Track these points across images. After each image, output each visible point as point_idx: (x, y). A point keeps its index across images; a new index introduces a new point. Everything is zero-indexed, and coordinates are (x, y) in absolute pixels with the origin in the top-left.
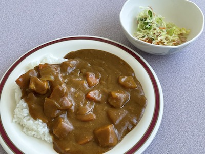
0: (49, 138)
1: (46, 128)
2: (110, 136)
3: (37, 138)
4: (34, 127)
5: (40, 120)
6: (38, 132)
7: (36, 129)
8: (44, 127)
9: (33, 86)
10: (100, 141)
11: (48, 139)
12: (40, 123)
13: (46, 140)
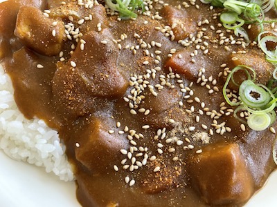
0: (66, 170)
1: (57, 142)
2: (235, 177)
3: (34, 165)
4: (26, 139)
5: (42, 122)
6: (36, 152)
7: (30, 144)
8: (51, 141)
9: (23, 30)
10: (205, 187)
11: (63, 172)
12: (42, 130)
13: (57, 173)
